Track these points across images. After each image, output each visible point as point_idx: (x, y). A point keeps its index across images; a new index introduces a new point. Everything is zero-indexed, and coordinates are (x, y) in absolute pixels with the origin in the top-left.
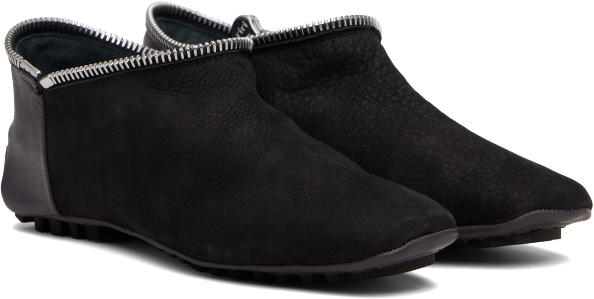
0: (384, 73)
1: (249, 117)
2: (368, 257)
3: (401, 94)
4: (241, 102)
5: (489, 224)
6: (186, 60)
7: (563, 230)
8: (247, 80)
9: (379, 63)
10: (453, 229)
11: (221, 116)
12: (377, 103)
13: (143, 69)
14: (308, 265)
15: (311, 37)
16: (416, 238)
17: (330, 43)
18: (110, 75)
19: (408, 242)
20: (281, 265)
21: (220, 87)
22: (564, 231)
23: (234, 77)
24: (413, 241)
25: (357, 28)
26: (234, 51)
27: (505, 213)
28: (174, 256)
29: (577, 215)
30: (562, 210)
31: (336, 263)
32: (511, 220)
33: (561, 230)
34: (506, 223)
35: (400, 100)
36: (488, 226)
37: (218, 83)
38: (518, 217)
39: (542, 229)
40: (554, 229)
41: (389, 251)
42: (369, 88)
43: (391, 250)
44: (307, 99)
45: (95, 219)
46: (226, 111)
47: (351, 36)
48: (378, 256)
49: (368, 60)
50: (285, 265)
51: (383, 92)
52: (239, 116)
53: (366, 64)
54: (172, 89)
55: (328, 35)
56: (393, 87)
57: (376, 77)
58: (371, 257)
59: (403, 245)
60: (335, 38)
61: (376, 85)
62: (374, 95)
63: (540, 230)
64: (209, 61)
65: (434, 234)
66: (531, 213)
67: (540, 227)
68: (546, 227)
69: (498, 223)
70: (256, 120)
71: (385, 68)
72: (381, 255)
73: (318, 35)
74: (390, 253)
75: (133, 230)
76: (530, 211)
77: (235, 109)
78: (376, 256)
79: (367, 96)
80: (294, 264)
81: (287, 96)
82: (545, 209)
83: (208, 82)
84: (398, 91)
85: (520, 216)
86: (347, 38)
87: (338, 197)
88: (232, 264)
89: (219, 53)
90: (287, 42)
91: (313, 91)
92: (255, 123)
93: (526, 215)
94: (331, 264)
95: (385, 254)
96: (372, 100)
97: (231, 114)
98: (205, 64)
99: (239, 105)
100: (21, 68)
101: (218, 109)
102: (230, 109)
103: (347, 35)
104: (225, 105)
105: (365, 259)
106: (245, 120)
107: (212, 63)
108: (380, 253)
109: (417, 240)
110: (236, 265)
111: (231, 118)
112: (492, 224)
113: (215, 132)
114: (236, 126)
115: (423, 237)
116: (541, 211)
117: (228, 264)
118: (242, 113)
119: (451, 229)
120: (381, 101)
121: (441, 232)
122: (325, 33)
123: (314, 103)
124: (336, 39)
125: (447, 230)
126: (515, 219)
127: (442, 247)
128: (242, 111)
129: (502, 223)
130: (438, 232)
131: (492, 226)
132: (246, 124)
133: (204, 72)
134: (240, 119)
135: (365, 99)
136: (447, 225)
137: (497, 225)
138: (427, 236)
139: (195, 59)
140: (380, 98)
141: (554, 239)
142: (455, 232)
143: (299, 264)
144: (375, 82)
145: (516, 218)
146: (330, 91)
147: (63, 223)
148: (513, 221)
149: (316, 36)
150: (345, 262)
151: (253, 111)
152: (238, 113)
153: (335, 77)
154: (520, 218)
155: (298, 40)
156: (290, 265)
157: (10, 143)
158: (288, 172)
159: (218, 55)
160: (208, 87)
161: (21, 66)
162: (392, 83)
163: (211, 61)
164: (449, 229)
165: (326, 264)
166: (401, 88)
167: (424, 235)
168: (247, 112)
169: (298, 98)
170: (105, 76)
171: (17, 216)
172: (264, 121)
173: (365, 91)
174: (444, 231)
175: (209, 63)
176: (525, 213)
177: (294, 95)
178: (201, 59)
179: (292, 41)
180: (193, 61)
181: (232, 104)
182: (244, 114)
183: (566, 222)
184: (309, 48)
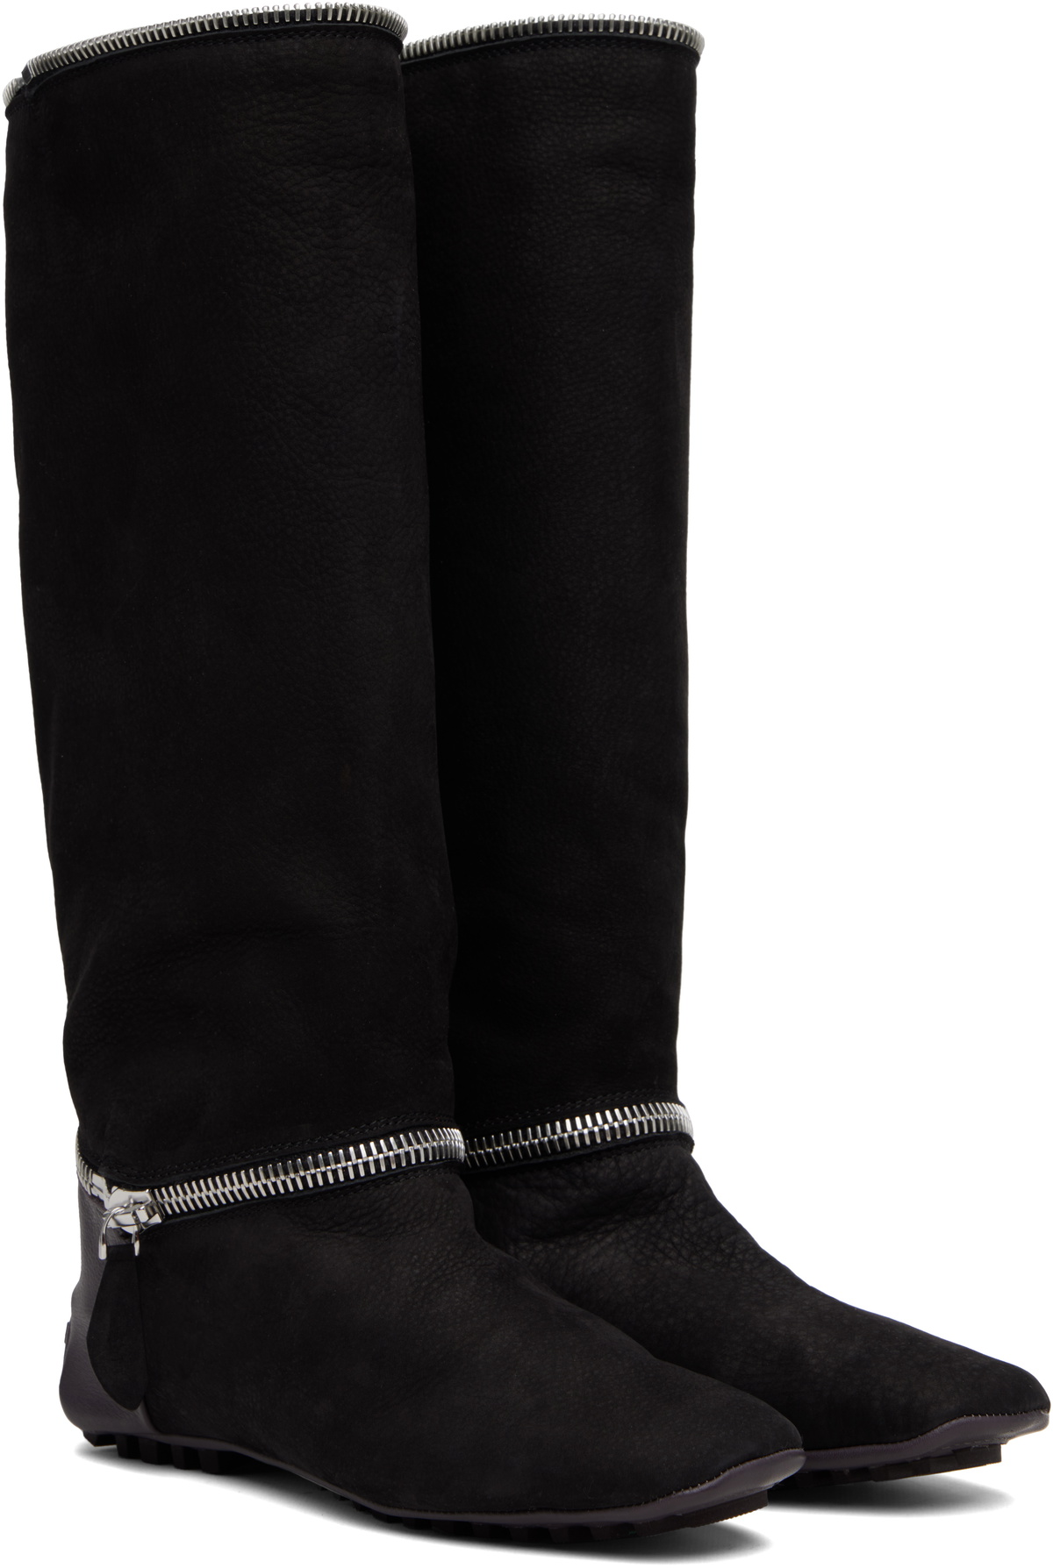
0: (699, 1215)
1: (463, 1273)
2: (660, 1497)
3: (727, 1251)
4: (449, 1248)
5: (886, 1443)
6: (358, 1181)
7: (1003, 1448)
8: (459, 1211)
9: (691, 1199)
10: (797, 1450)
11: (417, 1271)
12: (689, 1265)
13: (289, 1196)
14: (562, 1511)
15: (581, 1152)
16: (736, 1465)
17: (613, 1164)
18: (237, 1205)
19: (724, 1472)
20: (518, 1512)
21: (415, 1224)
22: (1006, 1449)
23: (437, 1207)
24: (731, 1470)
25: (656, 1136)
26: (435, 1164)
27: (913, 1423)
28: (343, 1499)
29: (1028, 1423)
30: (1003, 1414)
31: (607, 1508)
32: (921, 1435)
33: (1000, 1448)
34: (914, 1440)
35: (726, 1261)
36: (884, 1447)
37: (412, 1217)
38: (932, 1429)
39: (970, 1447)
40: (991, 1446)
41: (693, 1487)
42: (676, 1240)
43: (696, 1486)
44: (572, 1252)
45: (215, 1439)
46: (426, 1263)
47: (646, 1151)
48: (676, 1495)
49: (674, 1193)
50: (525, 1511)
51: (698, 1248)
52: (447, 1272)
53: (670, 1198)
54: (336, 1229)
55: (609, 1150)
56: (714, 1239)
57: (687, 1223)
58: (664, 1496)
59: (717, 1477)
60: (620, 1155)
61: (687, 1236)
62: (684, 1252)
63: (968, 1448)
64: (396, 1182)
65: (767, 1458)
66: (954, 1422)
67: (967, 1444)
68: (977, 1444)
69: (901, 1441)
70: (474, 1278)
71: (701, 1207)
72: (680, 1493)
73: (594, 1150)
74: (695, 1490)
75: (276, 1457)
76: (952, 1420)
77: (441, 1260)
78: (673, 1496)
79: (673, 1254)
80: (540, 1510)
81: (539, 1247)
82: (976, 1415)
83: (395, 1216)
84: (723, 1246)
85: (936, 1427)
86: (639, 1155)
87: (610, 1402)
88: (439, 1512)
89: (410, 1167)
90: (542, 1160)
91: (581, 1238)
92: (473, 1284)
93: (946, 1425)
94: (600, 1509)
95: (687, 1492)
96: (681, 1259)
97: (435, 1268)
98: (388, 1187)
99: (446, 1253)
100: (93, 1196)
101: (413, 1261)
102: (431, 1259)
103: (639, 1151)
104: (424, 1253)
105: (654, 1500)
106: (457, 1278)
107: (401, 1184)
108: (680, 1490)
109: (738, 1468)
110: (445, 1512)
111: (434, 1276)
112: (892, 1443)
113: (409, 1298)
114: (442, 1288)
115: (748, 1464)
116: (969, 1418)
117: (432, 1511)
118: (452, 1267)
119: (794, 1450)
120: (695, 1262)
121: (777, 1454)
122: (605, 1147)
123: (583, 1257)
124: (622, 1158)
125: (786, 1451)
126: (928, 1434)
127: (780, 1480)
128: (451, 1264)
129: (908, 1440)
130: (772, 1456)
131: (890, 1446)
132: (458, 1285)
133: (387, 1200)
134: (449, 1277)
135: (670, 1258)
136: (785, 1443)
137: (899, 1445)
138: (755, 1461)
139: (372, 1178)
140: (694, 1257)
141: (990, 1463)
142: (800, 1454)
143: (547, 1510)
144: (685, 1230)
145: (929, 1431)
146: (609, 1240)
147: (160, 1444)
148: (924, 1436)
149: (589, 1151)
150: (622, 1506)
151: (469, 1262)
152: (444, 1267)
153: (618, 1217)
154: (936, 1430)
155: (561, 1157)
156: (532, 1511)
157: (72, 1316)
158: (529, 1363)
159: (411, 1170)
160: (395, 1225)
161: (94, 1193)
162: (713, 1233)
163: (399, 1181)
164: (791, 1450)
165: (592, 1510)
166: (727, 1240)
167: (749, 1460)
168: (460, 1265)
169: (558, 1251)
170: (228, 1208)
171: (87, 1435)
172: (488, 1279)
173: (669, 1245)
174: (781, 1453)
175: (396, 1185)
176: (944, 1423)
177: (551, 1246)
178: (383, 1178)
179: (550, 1159)
180: (368, 1182)
181: (435, 1253)
182: (455, 1269)
183: (1008, 1434)
184: (578, 1170)
